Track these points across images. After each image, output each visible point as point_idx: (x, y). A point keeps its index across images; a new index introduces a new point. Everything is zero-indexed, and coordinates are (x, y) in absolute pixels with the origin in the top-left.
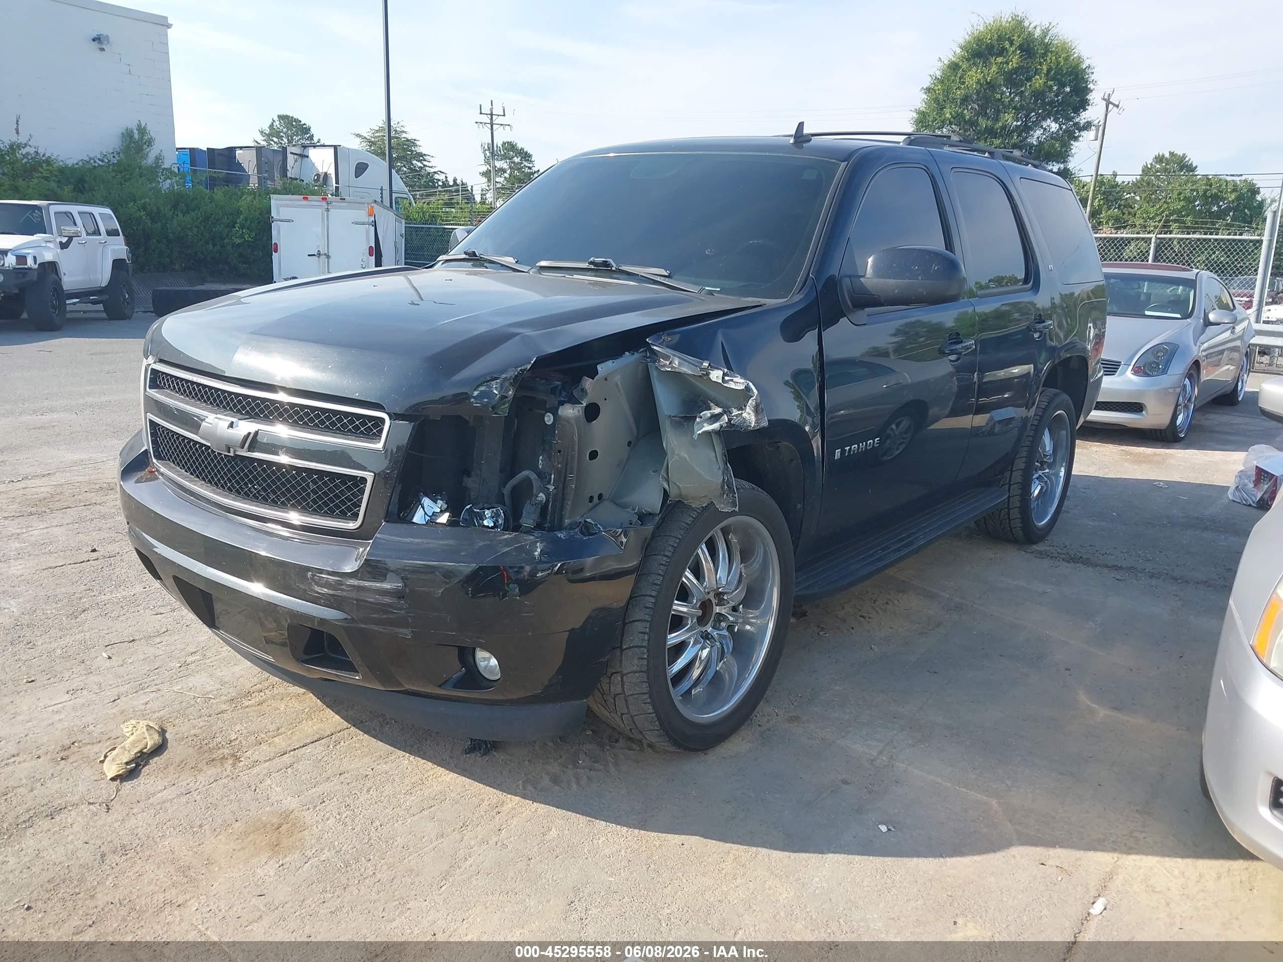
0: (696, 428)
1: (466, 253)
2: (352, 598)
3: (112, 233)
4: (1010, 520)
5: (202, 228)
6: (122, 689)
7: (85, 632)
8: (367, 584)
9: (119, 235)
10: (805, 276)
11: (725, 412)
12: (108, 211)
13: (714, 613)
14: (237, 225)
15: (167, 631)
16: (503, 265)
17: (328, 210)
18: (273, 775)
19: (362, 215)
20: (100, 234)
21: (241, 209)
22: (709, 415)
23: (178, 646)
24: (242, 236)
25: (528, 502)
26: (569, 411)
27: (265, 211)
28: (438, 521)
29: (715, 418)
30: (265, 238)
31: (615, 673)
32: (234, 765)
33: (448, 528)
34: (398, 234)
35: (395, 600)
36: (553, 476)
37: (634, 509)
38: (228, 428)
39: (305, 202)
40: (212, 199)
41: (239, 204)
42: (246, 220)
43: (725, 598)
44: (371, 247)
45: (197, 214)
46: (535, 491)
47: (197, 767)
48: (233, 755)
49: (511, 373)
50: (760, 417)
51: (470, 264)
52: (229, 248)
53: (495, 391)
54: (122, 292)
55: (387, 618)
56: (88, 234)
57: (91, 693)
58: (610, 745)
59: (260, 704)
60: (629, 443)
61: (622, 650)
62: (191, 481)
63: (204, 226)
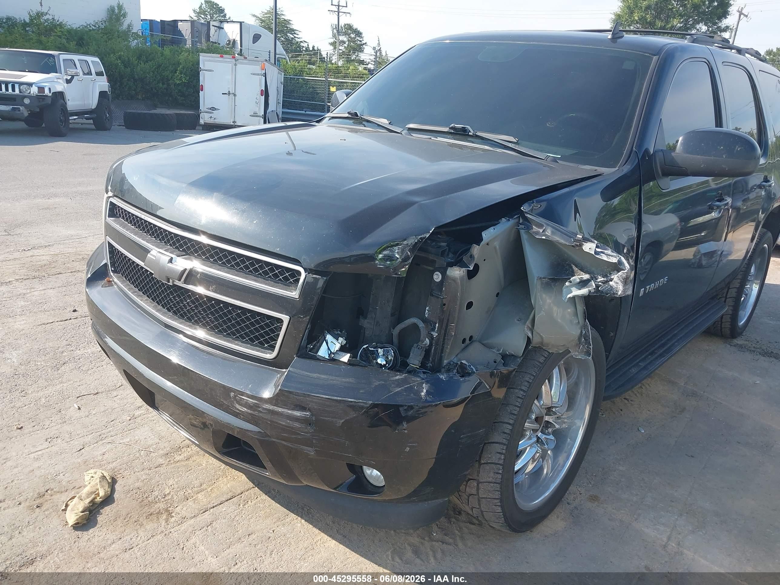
0: (564, 290)
1: (349, 113)
2: (267, 419)
3: (99, 74)
4: (722, 323)
5: (156, 73)
6: (88, 439)
7: (64, 383)
8: (280, 410)
9: (104, 76)
10: (629, 150)
11: (592, 278)
12: (97, 60)
13: (544, 421)
14: (178, 72)
15: (122, 385)
16: (379, 125)
17: (236, 65)
18: (198, 533)
19: (257, 69)
20: (91, 75)
21: (181, 61)
22: (578, 280)
23: (129, 400)
24: (180, 79)
25: (415, 345)
26: (456, 272)
27: (196, 63)
28: (341, 360)
29: (583, 284)
30: (195, 81)
31: (472, 479)
32: (167, 521)
33: (349, 367)
34: (279, 82)
35: (303, 426)
36: (437, 325)
37: (498, 350)
38: (168, 263)
39: (221, 59)
40: (162, 54)
41: (180, 58)
42: (183, 68)
43: (554, 410)
44: (262, 90)
45: (153, 64)
46: (422, 337)
47: (139, 521)
48: (167, 510)
49: (412, 241)
50: (627, 287)
51: (351, 121)
52: (172, 86)
53: (397, 255)
54: (105, 112)
55: (295, 438)
56: (84, 74)
57: (64, 442)
58: (455, 518)
59: (188, 459)
60: (498, 295)
61: (480, 464)
62: (138, 296)
63: (157, 72)
